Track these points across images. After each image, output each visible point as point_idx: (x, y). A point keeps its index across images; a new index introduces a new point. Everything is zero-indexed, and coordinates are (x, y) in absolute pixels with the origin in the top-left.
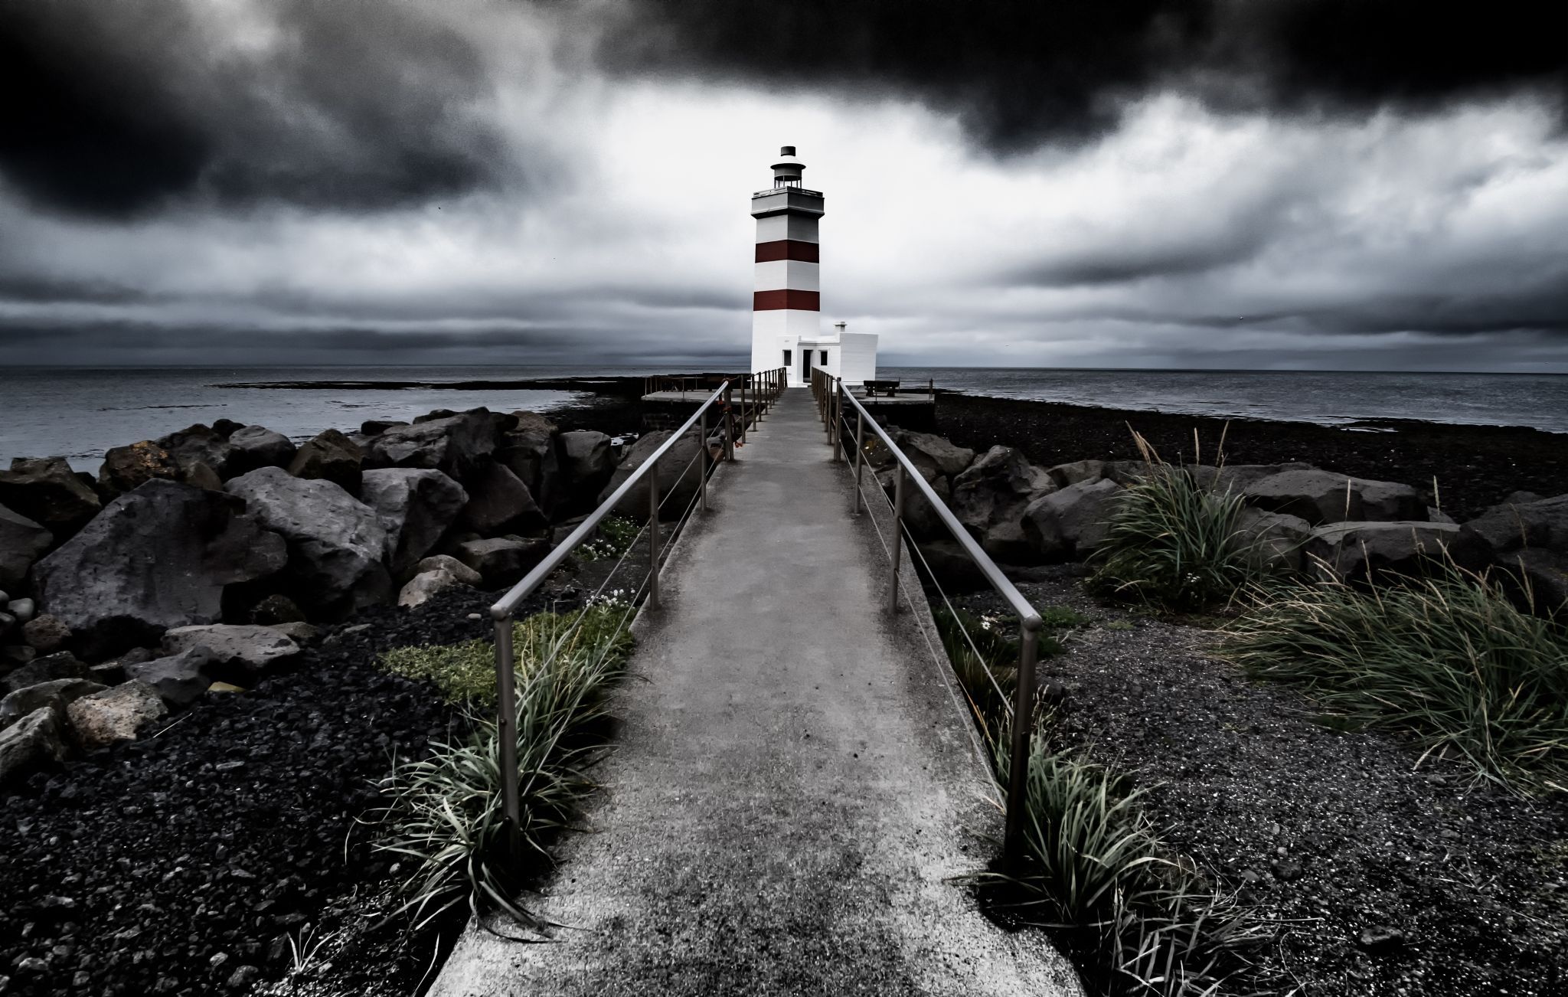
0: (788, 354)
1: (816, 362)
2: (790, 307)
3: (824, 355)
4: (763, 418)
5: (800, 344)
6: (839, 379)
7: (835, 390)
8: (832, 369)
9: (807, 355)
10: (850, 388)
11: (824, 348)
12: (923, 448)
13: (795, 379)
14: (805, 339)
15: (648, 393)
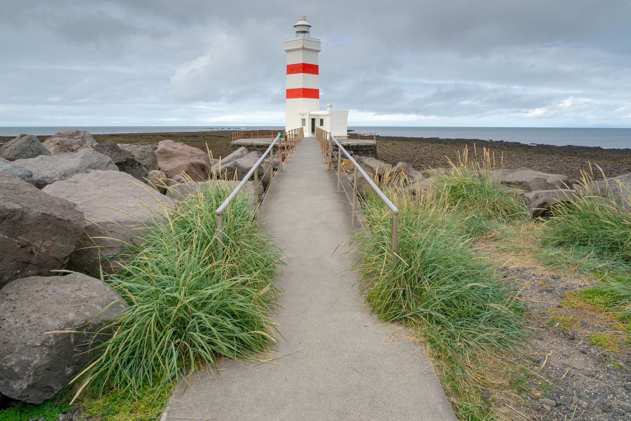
0: (304, 120)
1: (317, 124)
2: (304, 96)
3: (322, 121)
4: (294, 152)
5: (310, 115)
6: (330, 133)
7: (328, 138)
8: (326, 127)
9: (313, 120)
10: (335, 137)
11: (321, 118)
12: (368, 164)
13: (307, 133)
14: (312, 113)
15: (234, 140)
